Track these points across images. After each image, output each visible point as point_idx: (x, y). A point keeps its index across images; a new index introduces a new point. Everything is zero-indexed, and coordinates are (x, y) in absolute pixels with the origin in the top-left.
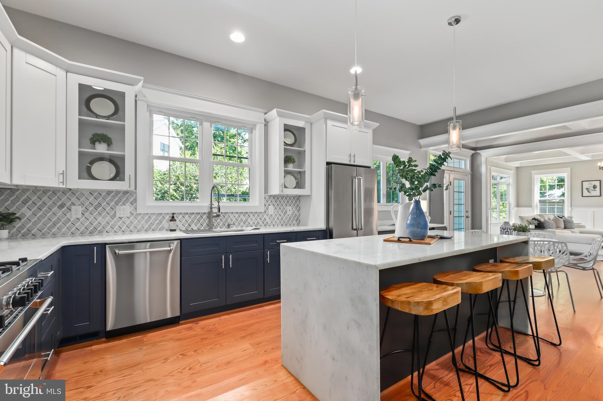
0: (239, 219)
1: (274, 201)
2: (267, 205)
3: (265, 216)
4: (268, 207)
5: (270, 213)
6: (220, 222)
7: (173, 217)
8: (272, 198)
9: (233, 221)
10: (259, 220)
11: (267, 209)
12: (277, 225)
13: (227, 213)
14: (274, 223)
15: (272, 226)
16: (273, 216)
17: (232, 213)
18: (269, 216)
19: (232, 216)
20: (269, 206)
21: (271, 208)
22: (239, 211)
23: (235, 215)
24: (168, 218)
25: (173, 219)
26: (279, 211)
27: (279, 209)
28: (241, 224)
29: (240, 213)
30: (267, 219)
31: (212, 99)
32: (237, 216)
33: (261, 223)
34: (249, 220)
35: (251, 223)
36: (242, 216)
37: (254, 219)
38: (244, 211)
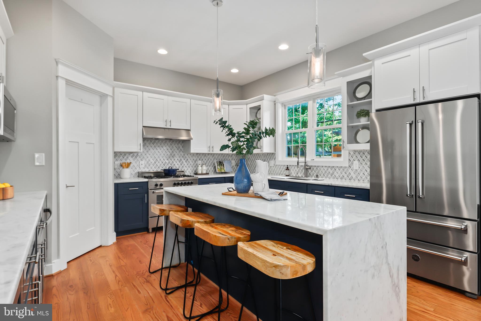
0: (327, 171)
1: (359, 157)
2: (352, 160)
3: (350, 170)
4: (353, 163)
5: (355, 168)
6: (314, 173)
7: (287, 168)
8: (357, 153)
9: (323, 173)
10: (344, 173)
11: (352, 164)
12: (362, 180)
13: (319, 166)
14: (359, 178)
15: (357, 181)
16: (358, 171)
17: (322, 166)
18: (354, 170)
19: (322, 169)
20: (354, 161)
21: (356, 163)
22: (327, 165)
23: (324, 168)
24: (285, 168)
25: (287, 169)
26: (365, 166)
27: (365, 164)
28: (329, 176)
29: (328, 166)
30: (352, 173)
31: (304, 85)
32: (326, 169)
33: (346, 176)
34: (335, 173)
35: (337, 176)
36: (330, 169)
37: (339, 173)
38: (331, 165)
